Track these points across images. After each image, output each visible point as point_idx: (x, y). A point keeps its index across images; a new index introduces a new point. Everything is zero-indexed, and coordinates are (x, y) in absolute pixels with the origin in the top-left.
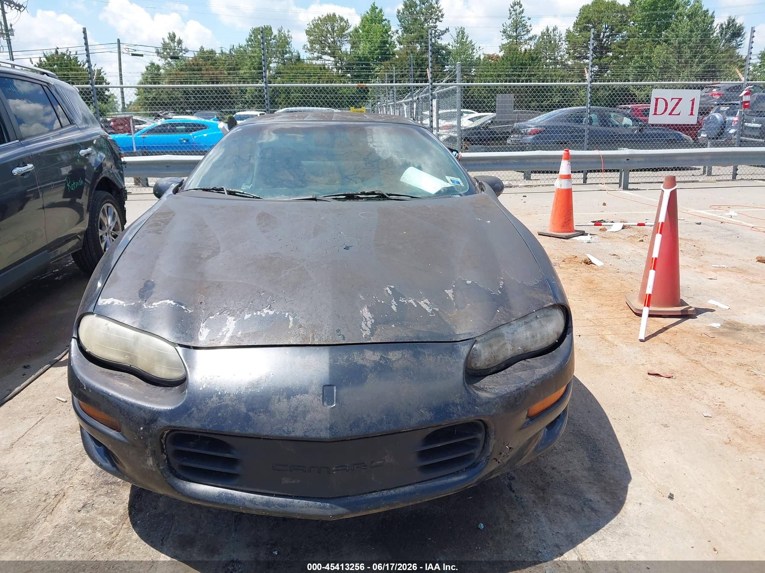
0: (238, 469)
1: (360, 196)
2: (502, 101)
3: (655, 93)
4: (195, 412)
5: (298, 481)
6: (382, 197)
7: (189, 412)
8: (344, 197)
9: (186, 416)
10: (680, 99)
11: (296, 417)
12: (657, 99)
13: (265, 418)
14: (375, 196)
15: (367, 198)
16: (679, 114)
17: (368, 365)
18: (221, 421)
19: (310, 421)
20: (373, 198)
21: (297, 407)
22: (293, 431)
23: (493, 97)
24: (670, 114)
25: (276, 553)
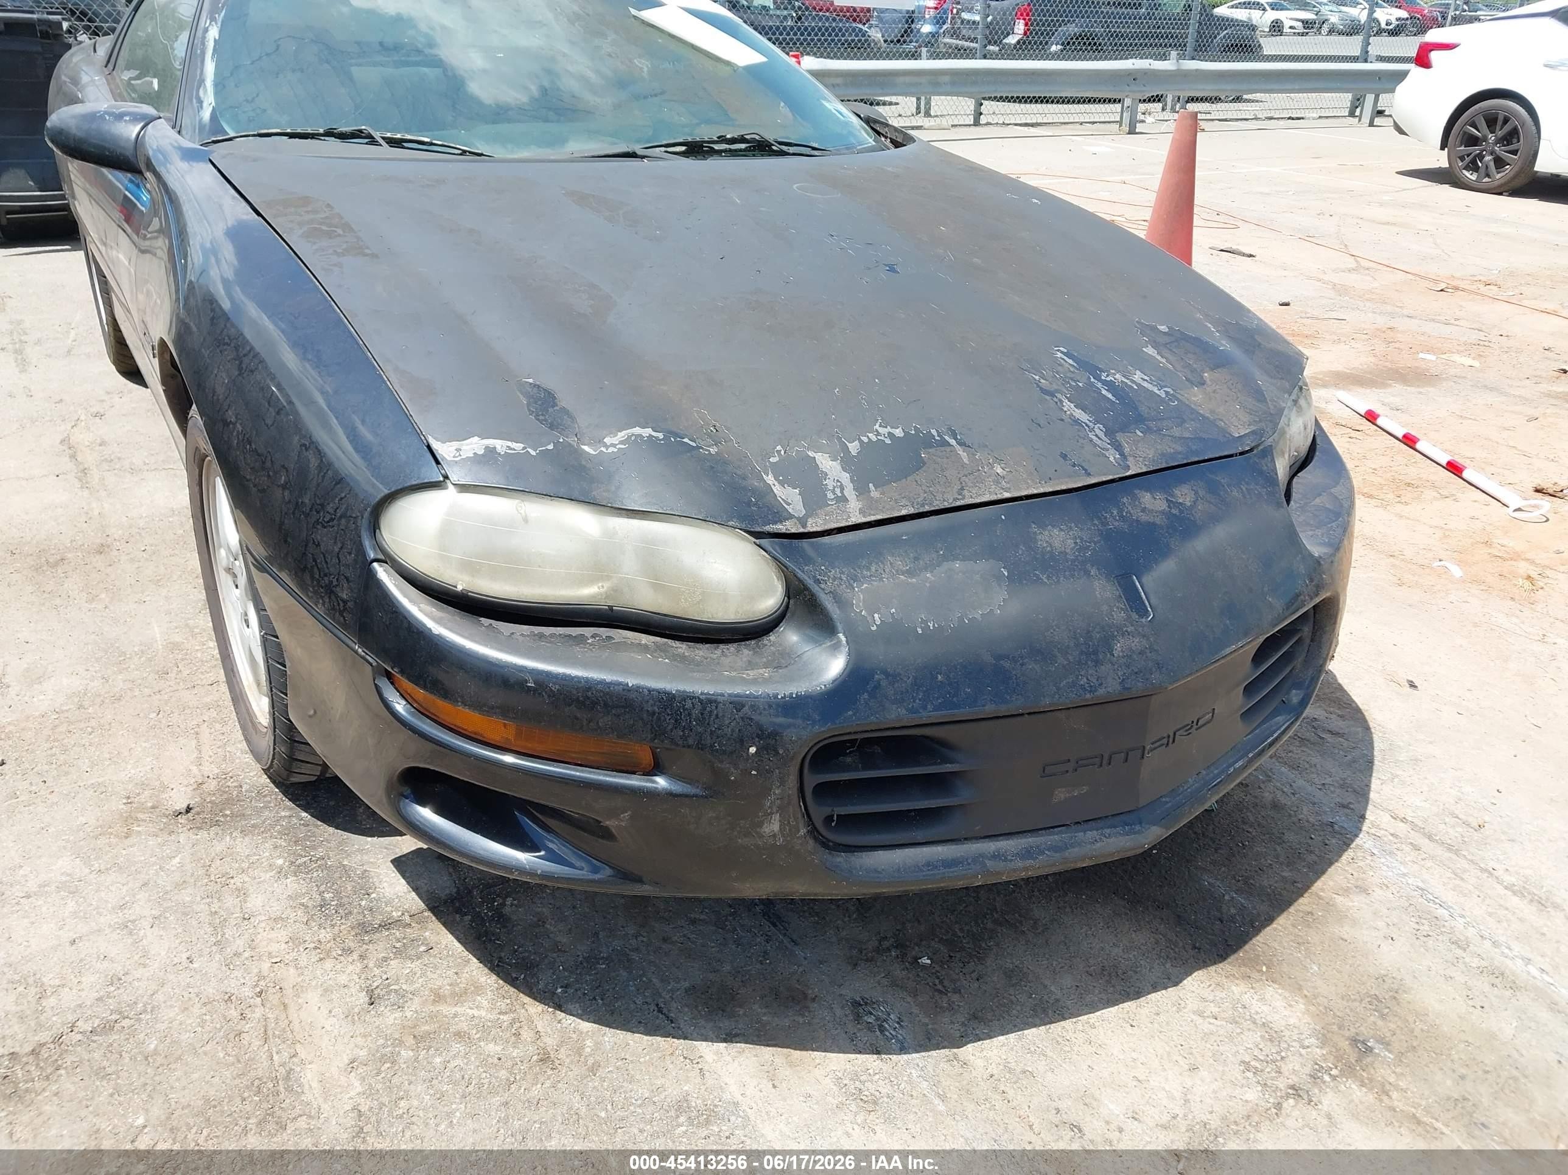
0: (963, 795)
1: (716, 147)
4: (884, 683)
5: (1085, 789)
6: (761, 148)
7: (869, 687)
8: (683, 148)
9: (866, 696)
11: (1095, 653)
13: (1037, 667)
14: (743, 146)
15: (730, 150)
17: (1158, 521)
18: (949, 693)
19: (1123, 657)
20: (741, 150)
21: (1089, 632)
22: (1101, 684)
25: (926, 961)
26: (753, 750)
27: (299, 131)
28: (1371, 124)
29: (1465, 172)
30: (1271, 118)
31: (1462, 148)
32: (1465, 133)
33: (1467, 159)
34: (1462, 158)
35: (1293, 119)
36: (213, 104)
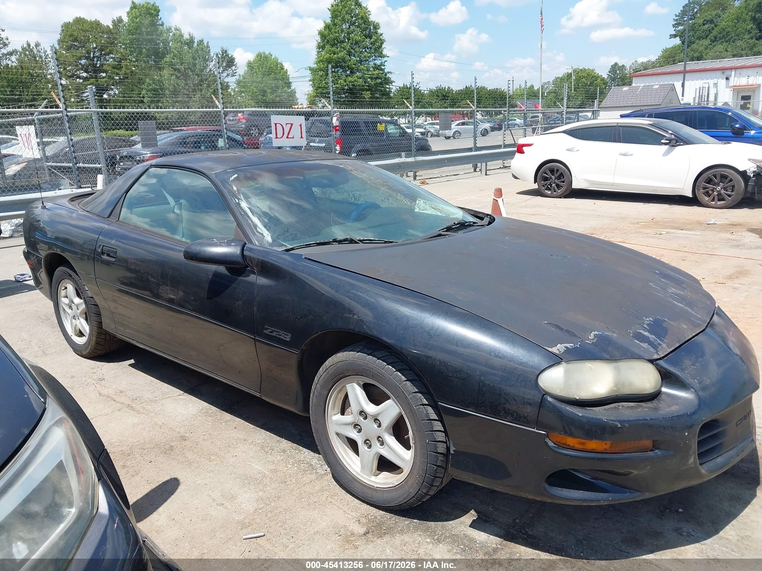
0: (722, 438)
2: (145, 128)
3: (274, 119)
10: (292, 124)
12: (276, 124)
16: (293, 138)
23: (135, 124)
24: (287, 137)
25: (681, 510)
26: (686, 434)
27: (322, 241)
28: (486, 175)
29: (546, 191)
30: (447, 176)
31: (543, 182)
32: (543, 176)
33: (546, 186)
34: (544, 186)
35: (455, 175)
36: (269, 234)
